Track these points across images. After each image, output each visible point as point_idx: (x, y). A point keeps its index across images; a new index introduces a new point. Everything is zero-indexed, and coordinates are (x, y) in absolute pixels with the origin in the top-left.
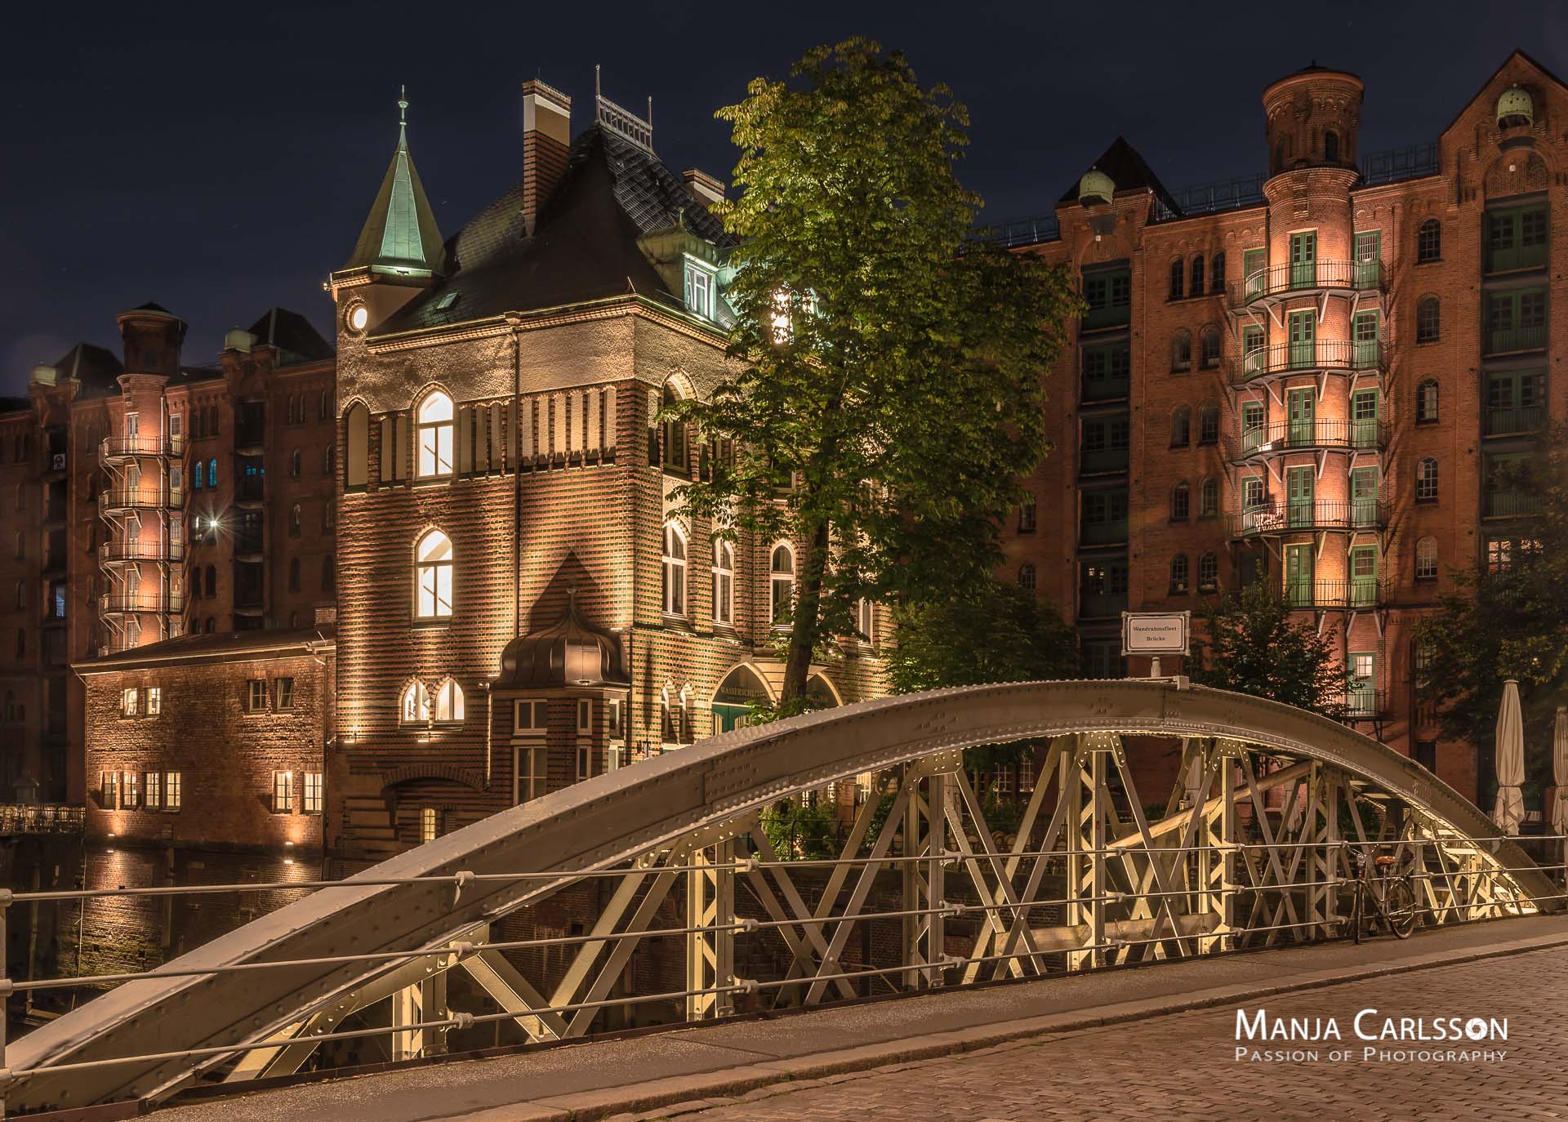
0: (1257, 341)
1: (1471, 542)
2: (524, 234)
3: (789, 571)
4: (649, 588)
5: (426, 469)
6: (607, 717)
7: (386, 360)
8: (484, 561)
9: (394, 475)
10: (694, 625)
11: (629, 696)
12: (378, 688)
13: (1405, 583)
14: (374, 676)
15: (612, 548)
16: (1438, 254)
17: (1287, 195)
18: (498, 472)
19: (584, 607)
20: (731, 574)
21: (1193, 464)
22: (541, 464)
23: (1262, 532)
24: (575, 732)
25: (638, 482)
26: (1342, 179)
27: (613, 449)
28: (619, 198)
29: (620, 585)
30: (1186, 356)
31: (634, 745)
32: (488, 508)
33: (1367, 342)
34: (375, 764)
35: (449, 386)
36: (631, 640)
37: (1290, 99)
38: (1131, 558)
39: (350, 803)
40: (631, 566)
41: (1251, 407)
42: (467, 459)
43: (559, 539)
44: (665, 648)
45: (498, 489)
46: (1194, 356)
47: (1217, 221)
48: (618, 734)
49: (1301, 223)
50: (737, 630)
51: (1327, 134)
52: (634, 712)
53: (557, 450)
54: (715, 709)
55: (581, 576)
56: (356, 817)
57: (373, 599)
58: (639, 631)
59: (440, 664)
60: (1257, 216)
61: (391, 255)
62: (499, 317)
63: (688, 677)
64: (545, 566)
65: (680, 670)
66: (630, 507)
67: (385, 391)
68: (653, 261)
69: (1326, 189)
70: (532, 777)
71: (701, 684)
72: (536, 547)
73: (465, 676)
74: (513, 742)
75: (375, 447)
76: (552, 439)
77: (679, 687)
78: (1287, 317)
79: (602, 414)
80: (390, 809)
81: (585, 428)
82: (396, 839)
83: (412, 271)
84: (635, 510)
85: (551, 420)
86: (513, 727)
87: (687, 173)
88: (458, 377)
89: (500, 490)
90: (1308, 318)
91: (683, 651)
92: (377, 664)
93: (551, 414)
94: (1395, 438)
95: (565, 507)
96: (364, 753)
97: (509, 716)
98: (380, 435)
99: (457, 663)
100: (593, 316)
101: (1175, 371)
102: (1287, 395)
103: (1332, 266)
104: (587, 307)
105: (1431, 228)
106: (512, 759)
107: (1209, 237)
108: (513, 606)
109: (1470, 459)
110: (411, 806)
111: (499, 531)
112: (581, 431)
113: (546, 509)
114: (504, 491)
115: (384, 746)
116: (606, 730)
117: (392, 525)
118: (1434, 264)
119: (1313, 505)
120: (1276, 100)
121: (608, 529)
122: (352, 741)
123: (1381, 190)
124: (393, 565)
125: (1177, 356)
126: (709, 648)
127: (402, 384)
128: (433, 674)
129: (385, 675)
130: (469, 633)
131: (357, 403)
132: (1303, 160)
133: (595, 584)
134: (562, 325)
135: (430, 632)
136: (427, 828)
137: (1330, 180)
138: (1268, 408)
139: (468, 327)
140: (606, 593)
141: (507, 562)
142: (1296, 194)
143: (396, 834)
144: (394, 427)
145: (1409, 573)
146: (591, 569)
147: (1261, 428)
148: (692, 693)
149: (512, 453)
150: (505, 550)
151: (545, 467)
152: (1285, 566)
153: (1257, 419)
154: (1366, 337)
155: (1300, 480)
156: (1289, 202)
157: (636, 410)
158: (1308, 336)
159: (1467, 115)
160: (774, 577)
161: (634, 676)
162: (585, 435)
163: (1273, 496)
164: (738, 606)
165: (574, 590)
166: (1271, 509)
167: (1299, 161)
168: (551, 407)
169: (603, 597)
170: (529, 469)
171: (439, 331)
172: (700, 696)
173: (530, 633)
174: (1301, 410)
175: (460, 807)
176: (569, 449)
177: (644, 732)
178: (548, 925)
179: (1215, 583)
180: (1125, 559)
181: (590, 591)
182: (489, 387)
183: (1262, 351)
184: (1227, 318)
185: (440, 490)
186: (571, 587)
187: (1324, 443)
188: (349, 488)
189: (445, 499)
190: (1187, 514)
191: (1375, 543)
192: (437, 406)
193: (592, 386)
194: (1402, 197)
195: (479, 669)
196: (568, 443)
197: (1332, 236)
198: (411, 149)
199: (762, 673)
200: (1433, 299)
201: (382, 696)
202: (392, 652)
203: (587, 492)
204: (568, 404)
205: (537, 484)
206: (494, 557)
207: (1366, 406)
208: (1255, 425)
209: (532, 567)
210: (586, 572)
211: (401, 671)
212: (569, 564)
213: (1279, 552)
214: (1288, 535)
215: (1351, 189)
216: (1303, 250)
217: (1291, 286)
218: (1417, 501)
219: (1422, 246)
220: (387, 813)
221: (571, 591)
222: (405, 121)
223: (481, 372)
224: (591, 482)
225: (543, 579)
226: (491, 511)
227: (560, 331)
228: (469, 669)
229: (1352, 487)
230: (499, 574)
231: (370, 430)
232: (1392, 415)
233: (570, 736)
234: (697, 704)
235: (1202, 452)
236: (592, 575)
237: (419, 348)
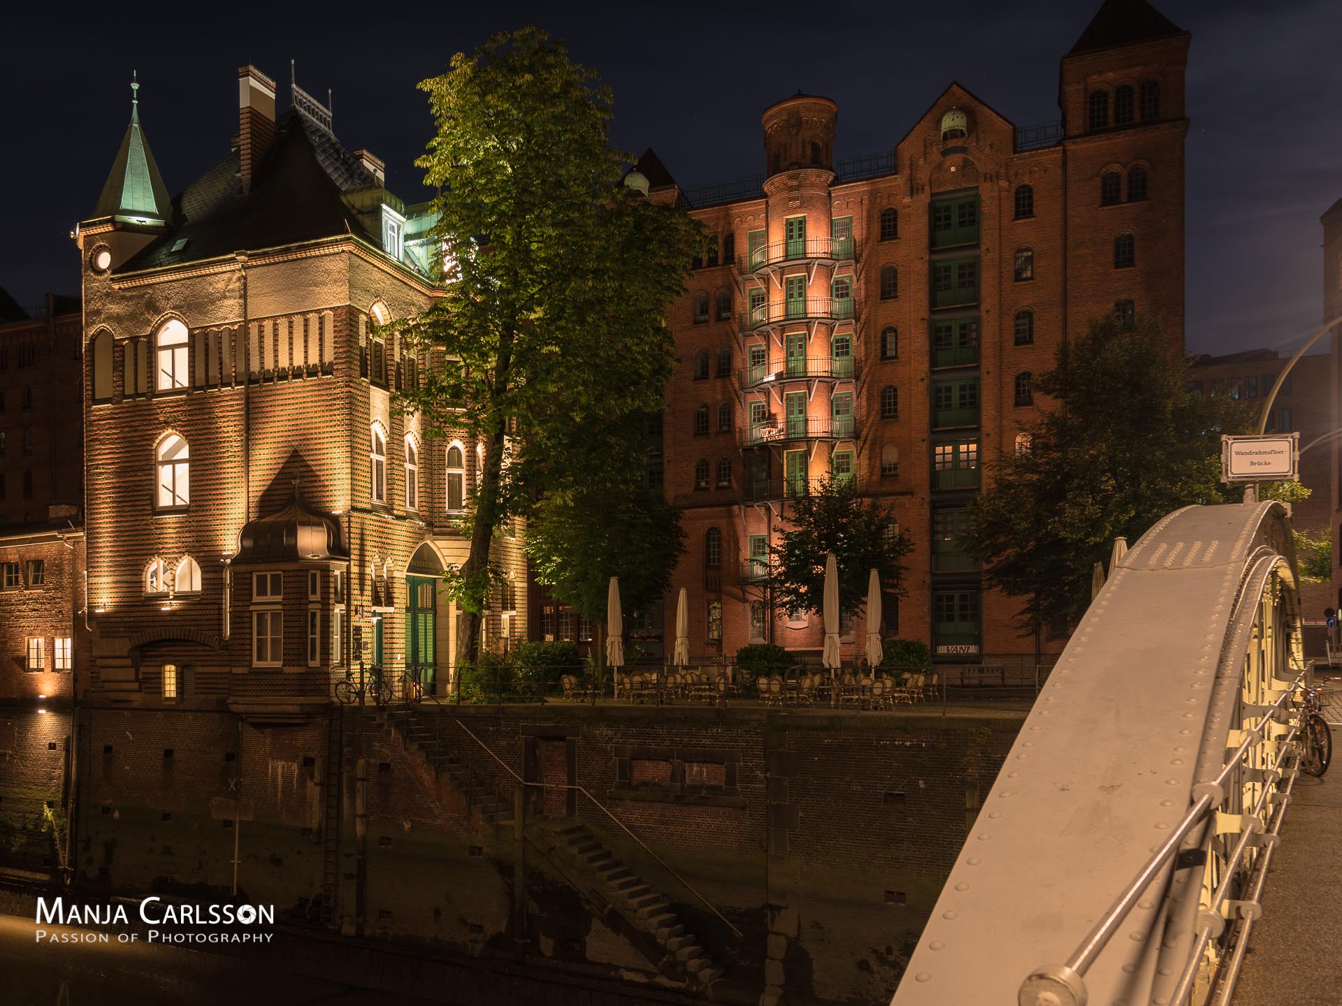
0: (760, 300)
1: (924, 447)
2: (241, 191)
3: (460, 465)
4: (362, 478)
5: (164, 383)
6: (332, 585)
7: (128, 294)
8: (217, 458)
9: (136, 389)
10: (393, 509)
11: (348, 567)
12: (124, 566)
13: (874, 478)
14: (120, 556)
15: (331, 445)
16: (895, 234)
17: (784, 190)
18: (229, 384)
19: (307, 495)
20: (415, 468)
21: (711, 392)
22: (267, 377)
23: (767, 442)
24: (307, 598)
25: (352, 390)
26: (824, 178)
27: (331, 364)
28: (320, 162)
29: (339, 476)
30: (704, 311)
31: (353, 608)
32: (220, 414)
33: (843, 299)
34: (122, 629)
35: (184, 314)
36: (349, 522)
37: (785, 117)
38: (665, 462)
39: (99, 662)
40: (349, 460)
41: (754, 349)
42: (200, 374)
43: (283, 439)
44: (373, 528)
45: (229, 401)
46: (712, 311)
47: (728, 209)
48: (340, 599)
49: (794, 210)
50: (421, 514)
51: (813, 144)
52: (353, 581)
53: (281, 365)
54: (408, 578)
55: (304, 469)
56: (104, 674)
57: (119, 492)
58: (355, 514)
59: (180, 544)
60: (759, 205)
61: (130, 208)
62: (229, 256)
63: (390, 552)
64: (271, 462)
65: (384, 547)
66: (346, 411)
67: (127, 320)
68: (354, 212)
69: (812, 185)
70: (269, 637)
71: (398, 558)
72: (264, 446)
73: (202, 554)
74: (252, 608)
75: (119, 366)
76: (276, 356)
77: (383, 560)
78: (784, 281)
79: (321, 334)
80: (136, 666)
81: (306, 347)
82: (140, 690)
83: (149, 221)
84: (351, 414)
85: (276, 341)
86: (251, 595)
87: (357, 153)
88: (191, 308)
89: (231, 400)
90: (800, 281)
91: (386, 530)
92: (124, 546)
93: (276, 335)
94: (866, 370)
95: (289, 412)
96: (112, 620)
97: (248, 586)
98: (123, 356)
99: (194, 544)
100: (313, 254)
101: (696, 322)
102: (785, 339)
103: (817, 243)
104: (308, 246)
105: (890, 215)
106: (251, 622)
107: (722, 222)
108: (244, 495)
109: (922, 386)
110: (155, 663)
111: (231, 434)
112: (302, 349)
113: (272, 414)
114: (235, 400)
115: (131, 614)
116: (332, 596)
117: (135, 431)
118: (893, 241)
119: (806, 421)
120: (773, 119)
121: (328, 429)
122: (102, 611)
123: (854, 186)
124: (137, 464)
125: (698, 311)
126: (404, 528)
127: (142, 314)
128: (173, 553)
129: (130, 555)
130: (204, 518)
131: (103, 330)
132: (796, 163)
133: (317, 476)
134: (285, 262)
135: (170, 519)
136: (167, 681)
137: (816, 177)
138: (769, 349)
139: (201, 264)
140: (327, 483)
141: (238, 459)
142: (791, 189)
143: (140, 686)
144: (136, 349)
145: (877, 471)
146: (312, 463)
147: (763, 364)
148: (392, 565)
149: (242, 369)
150: (236, 449)
151: (271, 380)
152: (785, 467)
153: (760, 358)
154: (842, 296)
155: (796, 402)
156: (785, 194)
157: (351, 330)
158: (800, 295)
159: (917, 129)
160: (449, 471)
161: (352, 551)
162: (306, 352)
163: (775, 415)
164: (422, 494)
165: (298, 481)
166: (774, 425)
167: (792, 164)
168: (275, 330)
169: (324, 486)
170: (257, 381)
171: (175, 269)
172: (398, 568)
173: (259, 517)
174: (796, 351)
175: (197, 663)
176: (291, 364)
177: (359, 598)
178: (281, 759)
179: (730, 481)
180: (661, 464)
181: (312, 481)
182: (220, 315)
183: (763, 307)
184: (736, 282)
185: (177, 401)
186: (295, 478)
187: (815, 374)
188: (96, 402)
189: (182, 408)
190: (707, 429)
191: (851, 449)
192: (174, 332)
193: (312, 311)
194: (868, 191)
195: (214, 548)
196: (291, 359)
197: (817, 220)
198: (141, 123)
199: (439, 549)
200: (892, 267)
201: (128, 572)
202: (136, 536)
203: (308, 400)
204: (291, 327)
205: (264, 394)
206: (226, 455)
207: (842, 347)
208: (759, 362)
209: (261, 462)
210: (309, 466)
211: (144, 552)
212: (293, 459)
213: (781, 456)
214: (787, 443)
215: (830, 186)
216: (796, 231)
217: (787, 257)
218: (882, 418)
219: (883, 228)
220: (133, 669)
221: (296, 482)
222: (137, 99)
223: (213, 302)
224: (312, 391)
225: (271, 472)
226: (224, 417)
227: (283, 267)
228: (206, 549)
229: (835, 409)
230: (231, 468)
231: (114, 352)
232: (863, 354)
233: (302, 601)
234: (396, 574)
235: (719, 383)
236: (314, 468)
237: (158, 284)
